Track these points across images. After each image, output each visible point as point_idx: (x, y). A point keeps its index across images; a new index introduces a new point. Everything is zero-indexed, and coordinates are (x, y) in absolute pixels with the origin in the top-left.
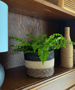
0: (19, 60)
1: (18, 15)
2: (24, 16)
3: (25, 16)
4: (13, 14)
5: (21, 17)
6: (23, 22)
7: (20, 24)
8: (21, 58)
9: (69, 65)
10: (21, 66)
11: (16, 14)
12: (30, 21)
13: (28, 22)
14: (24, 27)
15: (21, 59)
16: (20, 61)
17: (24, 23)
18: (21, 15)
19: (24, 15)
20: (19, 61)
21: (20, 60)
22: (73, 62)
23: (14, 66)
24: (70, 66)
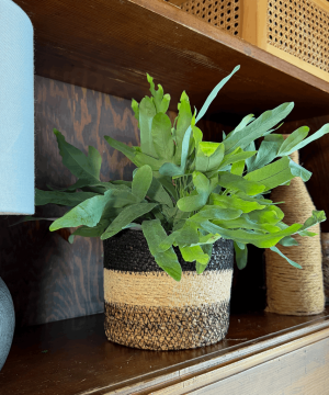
0: (78, 286)
1: (73, 87)
2: (100, 94)
3: (103, 92)
4: (52, 82)
5: (85, 96)
6: (94, 118)
7: (82, 128)
8: (85, 278)
9: (309, 303)
10: (87, 317)
11: (65, 86)
12: (125, 117)
13: (116, 118)
14: (98, 139)
15: (86, 283)
16: (84, 290)
17: (98, 122)
18: (84, 90)
19: (96, 90)
20: (79, 290)
21: (82, 286)
22: (322, 287)
23: (56, 314)
24: (312, 305)
